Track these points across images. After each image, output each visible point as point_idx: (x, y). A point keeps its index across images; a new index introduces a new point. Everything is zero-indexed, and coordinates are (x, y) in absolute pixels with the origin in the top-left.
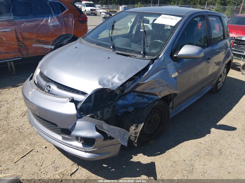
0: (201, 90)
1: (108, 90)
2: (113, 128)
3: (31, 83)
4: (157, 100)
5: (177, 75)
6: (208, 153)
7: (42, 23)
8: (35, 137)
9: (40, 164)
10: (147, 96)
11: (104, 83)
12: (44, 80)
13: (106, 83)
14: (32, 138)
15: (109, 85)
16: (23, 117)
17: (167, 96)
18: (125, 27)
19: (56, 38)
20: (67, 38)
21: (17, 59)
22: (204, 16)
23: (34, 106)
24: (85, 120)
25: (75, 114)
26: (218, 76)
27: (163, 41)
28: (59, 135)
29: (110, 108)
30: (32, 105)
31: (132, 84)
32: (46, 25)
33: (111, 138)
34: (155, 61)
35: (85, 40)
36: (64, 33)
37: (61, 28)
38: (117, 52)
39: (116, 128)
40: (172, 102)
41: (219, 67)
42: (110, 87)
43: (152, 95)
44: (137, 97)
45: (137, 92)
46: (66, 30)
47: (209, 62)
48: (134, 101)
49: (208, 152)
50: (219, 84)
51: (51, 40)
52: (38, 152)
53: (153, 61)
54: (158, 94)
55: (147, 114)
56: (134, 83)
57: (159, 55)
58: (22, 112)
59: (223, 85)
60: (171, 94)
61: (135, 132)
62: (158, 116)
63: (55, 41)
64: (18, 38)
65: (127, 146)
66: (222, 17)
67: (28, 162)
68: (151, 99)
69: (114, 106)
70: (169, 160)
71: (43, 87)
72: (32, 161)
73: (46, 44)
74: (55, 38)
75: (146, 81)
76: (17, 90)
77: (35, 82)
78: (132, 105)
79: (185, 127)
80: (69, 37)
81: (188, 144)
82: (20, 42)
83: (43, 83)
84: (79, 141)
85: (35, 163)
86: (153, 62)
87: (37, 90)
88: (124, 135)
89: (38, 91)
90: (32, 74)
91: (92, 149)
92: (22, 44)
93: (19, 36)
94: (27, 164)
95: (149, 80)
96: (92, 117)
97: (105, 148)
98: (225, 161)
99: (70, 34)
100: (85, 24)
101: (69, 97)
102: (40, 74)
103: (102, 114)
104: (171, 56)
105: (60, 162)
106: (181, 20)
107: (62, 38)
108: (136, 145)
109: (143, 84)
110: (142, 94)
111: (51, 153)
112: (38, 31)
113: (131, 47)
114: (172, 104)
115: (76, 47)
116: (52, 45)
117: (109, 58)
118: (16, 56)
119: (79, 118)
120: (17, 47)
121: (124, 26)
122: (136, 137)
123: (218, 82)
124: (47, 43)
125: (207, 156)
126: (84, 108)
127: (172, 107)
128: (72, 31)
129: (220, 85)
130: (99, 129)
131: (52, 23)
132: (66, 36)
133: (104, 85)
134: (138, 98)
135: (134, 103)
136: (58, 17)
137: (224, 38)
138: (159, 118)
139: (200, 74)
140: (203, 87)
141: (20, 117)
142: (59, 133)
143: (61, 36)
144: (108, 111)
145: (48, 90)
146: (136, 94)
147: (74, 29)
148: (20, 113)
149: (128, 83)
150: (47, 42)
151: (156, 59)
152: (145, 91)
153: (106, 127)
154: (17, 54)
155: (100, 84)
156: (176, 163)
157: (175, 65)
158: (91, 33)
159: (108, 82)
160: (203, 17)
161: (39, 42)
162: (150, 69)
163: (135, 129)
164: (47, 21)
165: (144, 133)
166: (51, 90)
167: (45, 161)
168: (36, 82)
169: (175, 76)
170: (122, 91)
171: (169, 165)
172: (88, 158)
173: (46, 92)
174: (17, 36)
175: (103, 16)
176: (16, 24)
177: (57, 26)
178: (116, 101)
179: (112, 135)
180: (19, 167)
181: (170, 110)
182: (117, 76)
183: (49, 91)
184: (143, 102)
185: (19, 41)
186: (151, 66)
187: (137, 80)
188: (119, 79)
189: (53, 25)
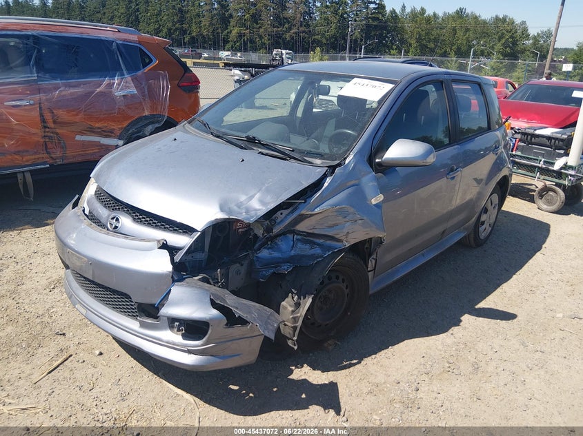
0: (441, 239)
1: (240, 228)
2: (245, 304)
3: (75, 213)
4: (340, 251)
5: (381, 199)
6: (448, 369)
7: (98, 90)
8: (77, 333)
9: (88, 386)
10: (321, 241)
11: (230, 208)
12: (105, 207)
13: (235, 208)
14: (71, 334)
15: (241, 213)
16: (52, 292)
17: (363, 243)
18: (285, 104)
19: (129, 124)
20: (153, 123)
21: (39, 167)
22: (442, 82)
23: (82, 259)
24: (189, 285)
25: (170, 272)
26: (479, 210)
27: (353, 131)
28: (133, 319)
29: (242, 265)
30: (78, 257)
31: (288, 215)
32: (107, 95)
33: (243, 322)
34: (337, 170)
35: (193, 127)
36: (147, 113)
37: (141, 102)
38: (260, 150)
39: (254, 304)
40: (374, 256)
41: (477, 190)
42: (242, 216)
43: (330, 240)
44: (299, 245)
45: (299, 233)
46: (151, 106)
47: (454, 177)
48: (293, 253)
49: (449, 367)
50: (481, 229)
51: (117, 127)
52: (84, 361)
53: (332, 169)
54: (343, 238)
55: (319, 280)
56: (292, 212)
57: (345, 159)
58: (50, 280)
59: (491, 230)
60: (371, 239)
61: (294, 318)
62: (343, 286)
63: (126, 129)
64: (44, 121)
65: (273, 339)
66: (486, 84)
67: (62, 383)
68: (330, 248)
69: (252, 263)
70: (365, 381)
71: (103, 221)
72: (71, 381)
73: (106, 136)
74: (126, 124)
75: (317, 210)
76: (37, 235)
77: (84, 211)
78: (290, 260)
79: (404, 316)
80: (158, 122)
81: (407, 351)
82: (47, 130)
83: (103, 213)
84: (176, 330)
85: (78, 384)
86: (333, 172)
87: (89, 226)
88: (268, 318)
89: (92, 228)
90: (77, 196)
91: (202, 345)
92: (52, 135)
93: (48, 116)
94: (60, 387)
95: (325, 206)
96: (204, 280)
97: (229, 343)
98: (484, 386)
99: (160, 115)
100: (194, 94)
101: (158, 239)
102: (95, 194)
103: (226, 275)
104: (370, 161)
105: (131, 383)
106: (391, 90)
107: (141, 124)
108: (296, 348)
109: (312, 215)
110: (309, 238)
111: (112, 365)
112: (89, 107)
113: (290, 142)
114: (374, 261)
115: (175, 139)
116: (119, 139)
117: (243, 160)
118: (39, 161)
119: (177, 281)
120: (42, 140)
121: (283, 101)
122: (295, 328)
123: (479, 223)
124: (108, 134)
125: (446, 375)
126: (187, 264)
127: (375, 269)
128: (164, 109)
129: (484, 231)
130: (218, 302)
131: (122, 90)
132: (151, 119)
133: (230, 212)
134: (303, 247)
135: (292, 256)
136: (136, 79)
137: (489, 128)
138: (347, 291)
139: (433, 202)
140: (444, 232)
141: (45, 292)
142: (133, 316)
143: (140, 119)
144: (238, 273)
145: (114, 226)
146: (299, 237)
147: (169, 106)
148: (44, 282)
149: (281, 214)
150: (108, 132)
151: (339, 165)
152: (316, 231)
153: (231, 301)
154: (41, 156)
155: (222, 210)
156: (380, 388)
157: (377, 179)
158: (208, 113)
159: (239, 207)
160: (440, 83)
161: (92, 131)
162: (326, 185)
163: (293, 312)
164: (110, 85)
165: (313, 324)
166: (119, 225)
167: (98, 380)
168: (87, 212)
169: (377, 202)
170: (269, 230)
171: (365, 390)
172: (193, 366)
173: (108, 229)
174: (43, 116)
175: (236, 78)
176: (41, 91)
177: (133, 96)
178: (256, 251)
179: (244, 316)
180: (43, 393)
181: (371, 275)
182: (258, 196)
183: (116, 227)
184: (312, 255)
185: (45, 127)
186: (328, 180)
187: (300, 206)
188: (262, 202)
189: (124, 94)
